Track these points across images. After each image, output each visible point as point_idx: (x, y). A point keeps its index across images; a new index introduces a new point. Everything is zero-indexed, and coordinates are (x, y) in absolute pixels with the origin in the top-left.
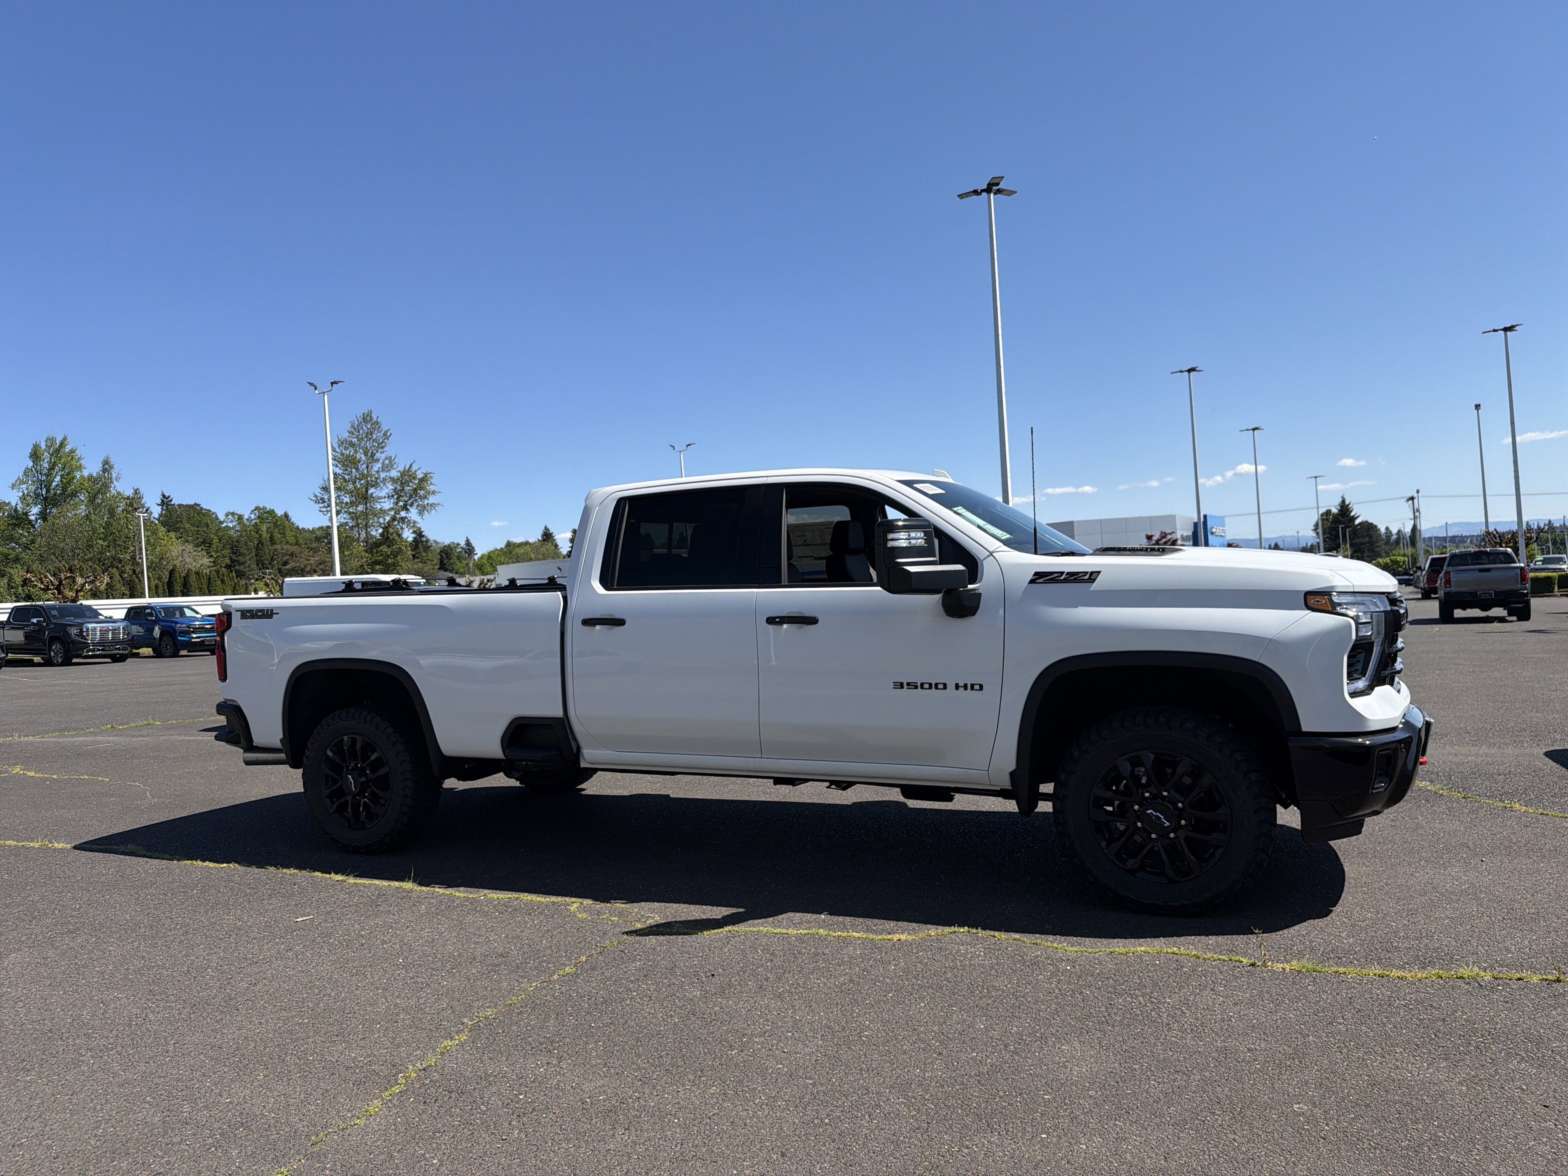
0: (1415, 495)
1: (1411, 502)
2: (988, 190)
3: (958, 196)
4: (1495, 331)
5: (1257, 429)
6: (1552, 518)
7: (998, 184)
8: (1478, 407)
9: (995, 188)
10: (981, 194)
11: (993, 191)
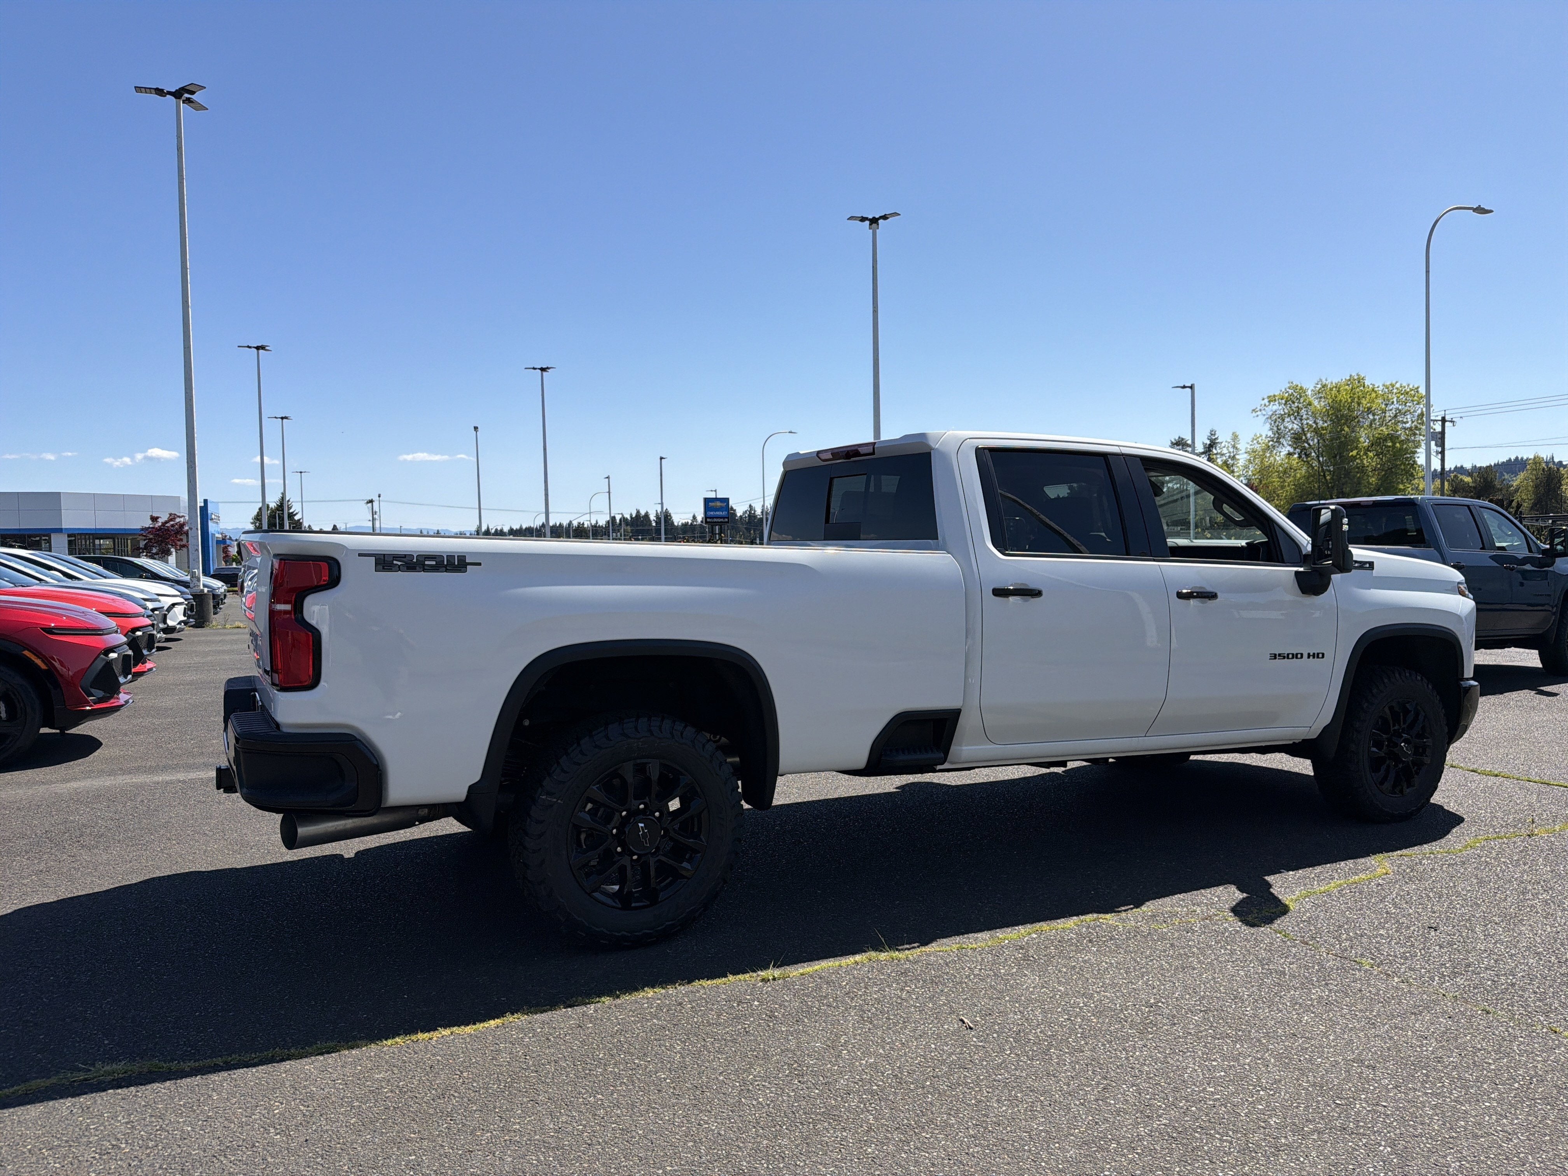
0: (375, 498)
1: (370, 505)
2: (177, 94)
3: (135, 87)
4: (534, 369)
5: (286, 418)
6: (440, 529)
7: (193, 93)
8: (476, 428)
9: (186, 95)
10: (165, 96)
11: (183, 98)
